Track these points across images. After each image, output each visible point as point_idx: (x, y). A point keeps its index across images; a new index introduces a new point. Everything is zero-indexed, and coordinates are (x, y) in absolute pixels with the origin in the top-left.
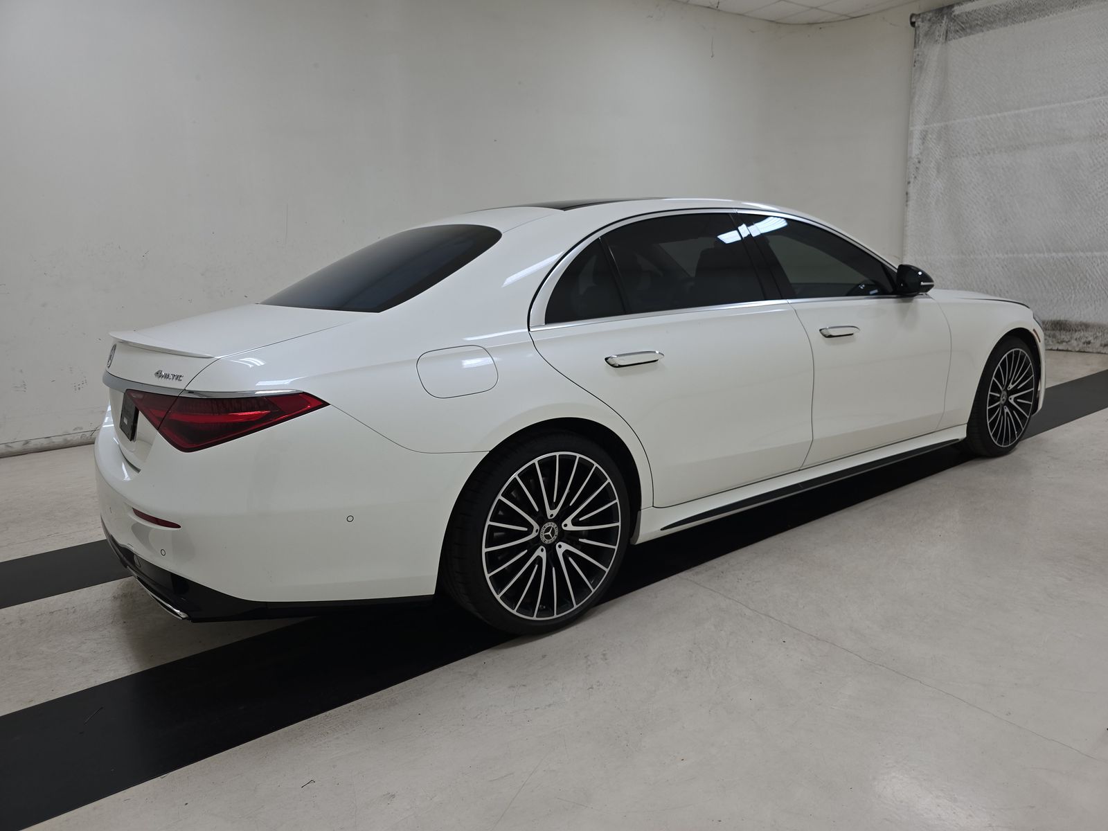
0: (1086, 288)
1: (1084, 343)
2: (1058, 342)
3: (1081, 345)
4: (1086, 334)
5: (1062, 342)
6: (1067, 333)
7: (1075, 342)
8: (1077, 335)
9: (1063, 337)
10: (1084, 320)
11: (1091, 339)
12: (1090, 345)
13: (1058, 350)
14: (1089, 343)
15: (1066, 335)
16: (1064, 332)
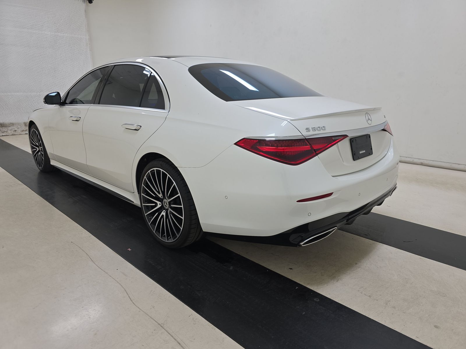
0: (8, 108)
1: (14, 131)
2: (2, 132)
3: (13, 132)
4: (14, 127)
5: (4, 132)
6: (6, 128)
7: (10, 131)
8: (10, 128)
9: (4, 130)
10: (11, 122)
11: (16, 129)
12: (16, 132)
13: (2, 136)
14: (16, 131)
15: (5, 129)
16: (4, 128)
